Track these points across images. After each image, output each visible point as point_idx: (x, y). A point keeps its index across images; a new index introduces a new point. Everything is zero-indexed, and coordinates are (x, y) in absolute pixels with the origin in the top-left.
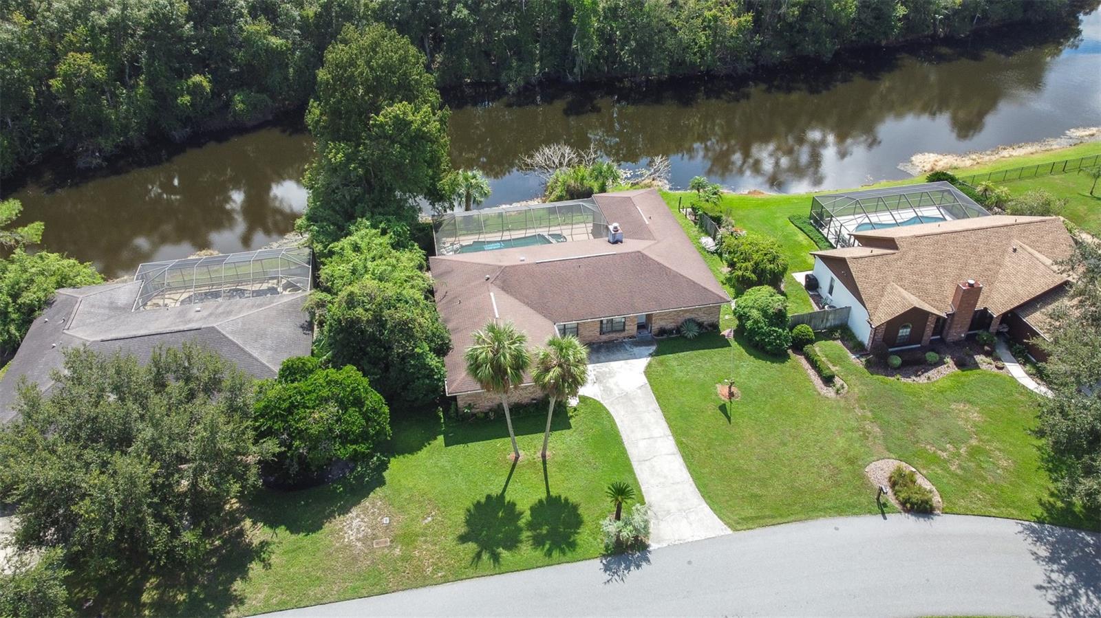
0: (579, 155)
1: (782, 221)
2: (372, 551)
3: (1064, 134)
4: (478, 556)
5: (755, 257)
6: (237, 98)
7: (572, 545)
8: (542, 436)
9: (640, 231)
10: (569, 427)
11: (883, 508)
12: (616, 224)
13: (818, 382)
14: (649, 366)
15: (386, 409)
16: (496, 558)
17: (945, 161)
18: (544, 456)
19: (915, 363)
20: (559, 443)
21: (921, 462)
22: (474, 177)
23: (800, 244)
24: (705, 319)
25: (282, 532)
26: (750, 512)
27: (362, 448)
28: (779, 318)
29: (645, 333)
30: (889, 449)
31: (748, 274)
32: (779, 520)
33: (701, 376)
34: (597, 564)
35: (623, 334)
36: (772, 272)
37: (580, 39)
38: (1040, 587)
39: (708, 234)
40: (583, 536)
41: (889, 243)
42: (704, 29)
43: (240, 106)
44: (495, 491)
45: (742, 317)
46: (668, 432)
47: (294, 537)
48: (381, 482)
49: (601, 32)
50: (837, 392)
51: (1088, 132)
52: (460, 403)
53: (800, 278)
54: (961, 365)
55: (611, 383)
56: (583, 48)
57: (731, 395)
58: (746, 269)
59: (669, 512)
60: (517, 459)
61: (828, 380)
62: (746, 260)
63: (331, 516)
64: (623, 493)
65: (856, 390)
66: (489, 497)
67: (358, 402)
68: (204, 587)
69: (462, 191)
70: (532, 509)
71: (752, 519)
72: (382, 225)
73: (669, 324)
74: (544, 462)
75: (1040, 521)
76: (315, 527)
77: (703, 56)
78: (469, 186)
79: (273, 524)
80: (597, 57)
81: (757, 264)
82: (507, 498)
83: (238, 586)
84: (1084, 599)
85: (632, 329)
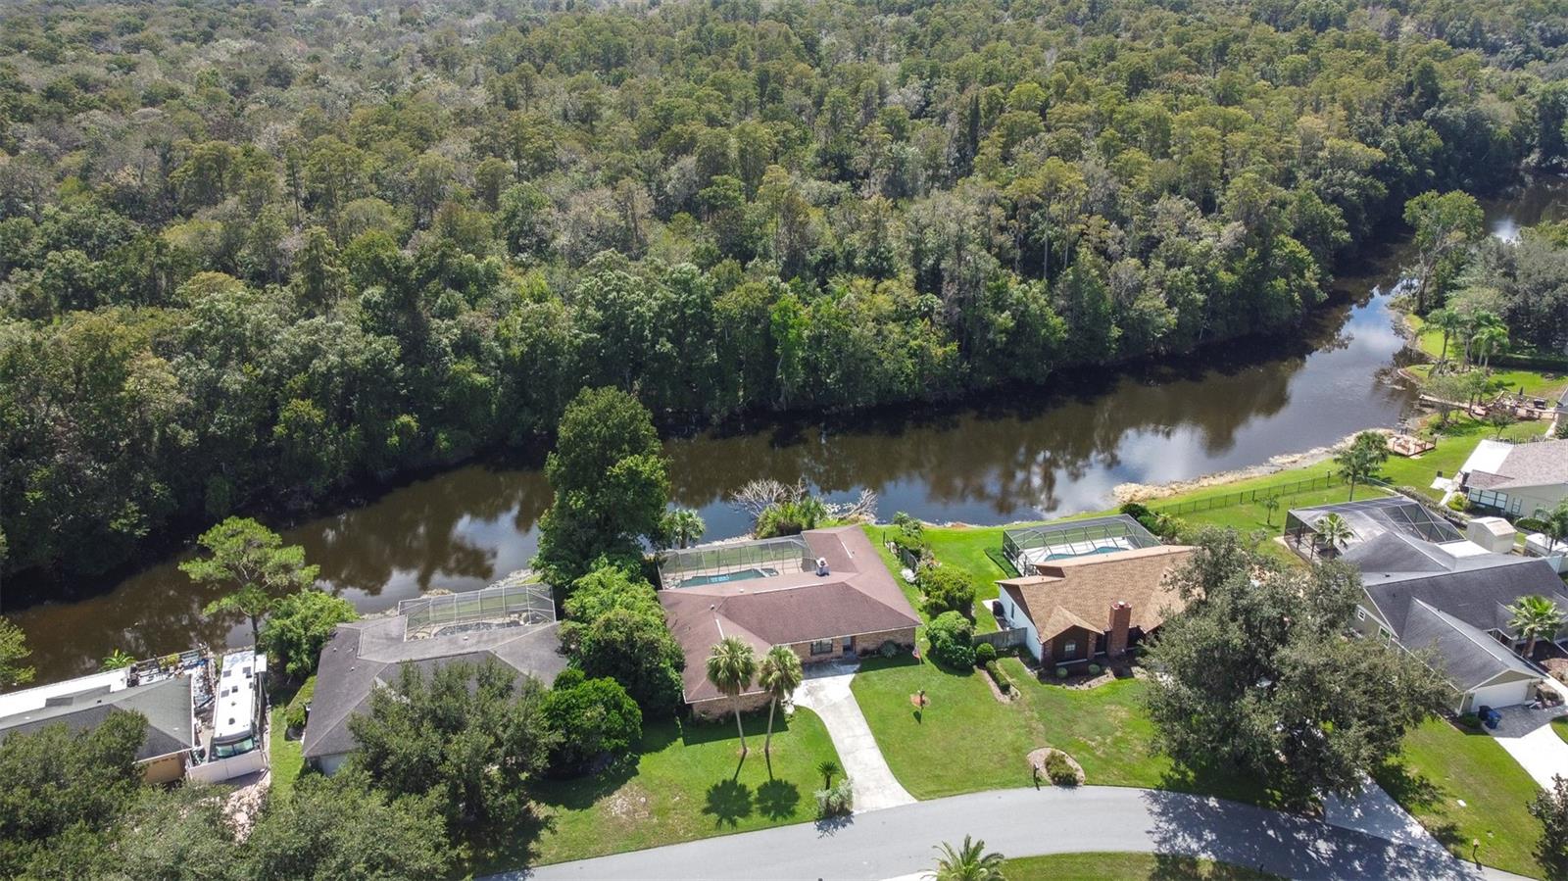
0: (787, 491)
1: (978, 553)
2: (635, 820)
3: (1267, 461)
4: (720, 821)
5: (947, 586)
6: (442, 436)
7: (793, 813)
8: (765, 736)
9: (844, 564)
10: (787, 729)
11: (1037, 782)
12: (822, 559)
13: (996, 691)
14: (854, 680)
15: (640, 712)
16: (734, 823)
17: (1145, 491)
18: (767, 751)
19: (1079, 675)
20: (779, 742)
21: (1073, 749)
22: (690, 516)
23: (991, 575)
24: (901, 640)
25: (561, 810)
26: (932, 787)
27: (622, 742)
28: (963, 637)
29: (850, 654)
30: (1048, 741)
31: (940, 602)
32: (955, 792)
33: (898, 688)
34: (812, 826)
35: (831, 655)
36: (961, 599)
37: (785, 370)
38: (1149, 832)
39: (908, 566)
40: (800, 807)
41: (1057, 572)
42: (910, 358)
43: (444, 444)
44: (729, 777)
45: (933, 638)
46: (869, 731)
47: (571, 812)
48: (636, 773)
49: (805, 361)
50: (1012, 699)
51: (1291, 459)
52: (696, 710)
53: (989, 604)
54: (1119, 675)
55: (821, 695)
56: (788, 378)
57: (922, 702)
58: (939, 596)
59: (868, 789)
60: (745, 753)
61: (1005, 689)
62: (939, 588)
63: (598, 797)
64: (831, 770)
65: (1028, 697)
66: (724, 782)
67: (618, 706)
68: (507, 847)
69: (679, 529)
70: (758, 789)
71: (933, 792)
72: (617, 563)
73: (871, 646)
74: (767, 755)
75: (1159, 788)
76: (587, 805)
77: (911, 383)
78: (686, 525)
79: (553, 803)
80: (803, 387)
81: (947, 592)
82: (739, 783)
83: (533, 846)
84: (1180, 839)
85: (838, 650)
